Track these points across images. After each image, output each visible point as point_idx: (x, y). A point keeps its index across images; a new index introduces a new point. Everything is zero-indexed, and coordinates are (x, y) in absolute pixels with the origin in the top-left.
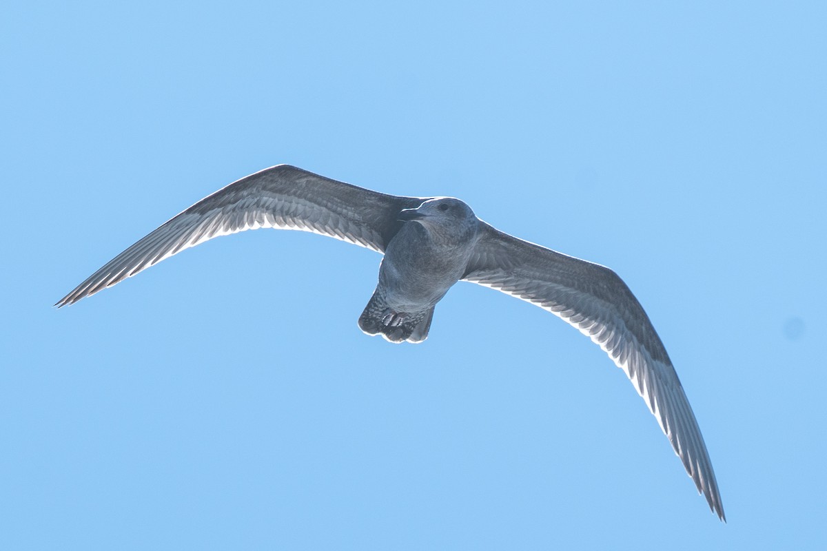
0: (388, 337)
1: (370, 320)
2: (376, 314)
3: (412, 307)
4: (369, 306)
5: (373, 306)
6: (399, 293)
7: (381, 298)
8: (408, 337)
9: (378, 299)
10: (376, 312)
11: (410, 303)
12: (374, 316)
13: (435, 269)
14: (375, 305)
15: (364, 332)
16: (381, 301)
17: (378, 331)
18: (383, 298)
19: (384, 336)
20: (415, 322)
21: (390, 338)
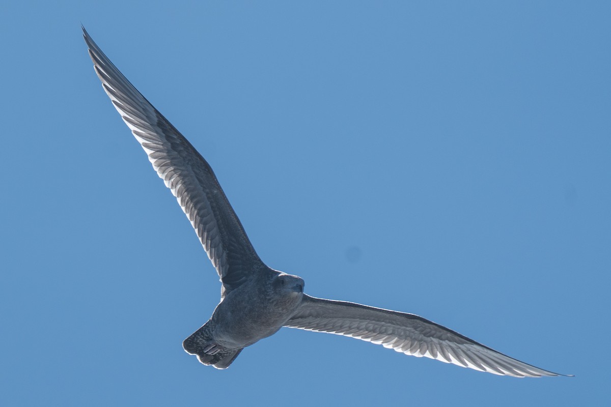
0: (200, 358)
1: (193, 343)
2: (201, 341)
3: (232, 344)
4: (197, 333)
5: (200, 334)
6: (226, 331)
7: (209, 330)
8: (214, 363)
9: (207, 330)
10: (201, 339)
11: (232, 341)
12: (198, 341)
13: (263, 323)
14: (202, 334)
15: (185, 350)
16: (208, 332)
17: (196, 353)
18: (211, 331)
19: (198, 357)
20: (225, 355)
21: (201, 360)
